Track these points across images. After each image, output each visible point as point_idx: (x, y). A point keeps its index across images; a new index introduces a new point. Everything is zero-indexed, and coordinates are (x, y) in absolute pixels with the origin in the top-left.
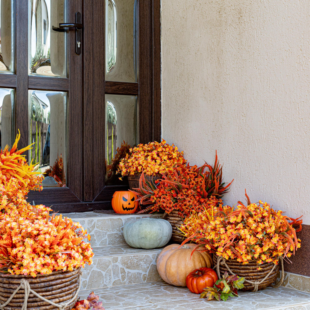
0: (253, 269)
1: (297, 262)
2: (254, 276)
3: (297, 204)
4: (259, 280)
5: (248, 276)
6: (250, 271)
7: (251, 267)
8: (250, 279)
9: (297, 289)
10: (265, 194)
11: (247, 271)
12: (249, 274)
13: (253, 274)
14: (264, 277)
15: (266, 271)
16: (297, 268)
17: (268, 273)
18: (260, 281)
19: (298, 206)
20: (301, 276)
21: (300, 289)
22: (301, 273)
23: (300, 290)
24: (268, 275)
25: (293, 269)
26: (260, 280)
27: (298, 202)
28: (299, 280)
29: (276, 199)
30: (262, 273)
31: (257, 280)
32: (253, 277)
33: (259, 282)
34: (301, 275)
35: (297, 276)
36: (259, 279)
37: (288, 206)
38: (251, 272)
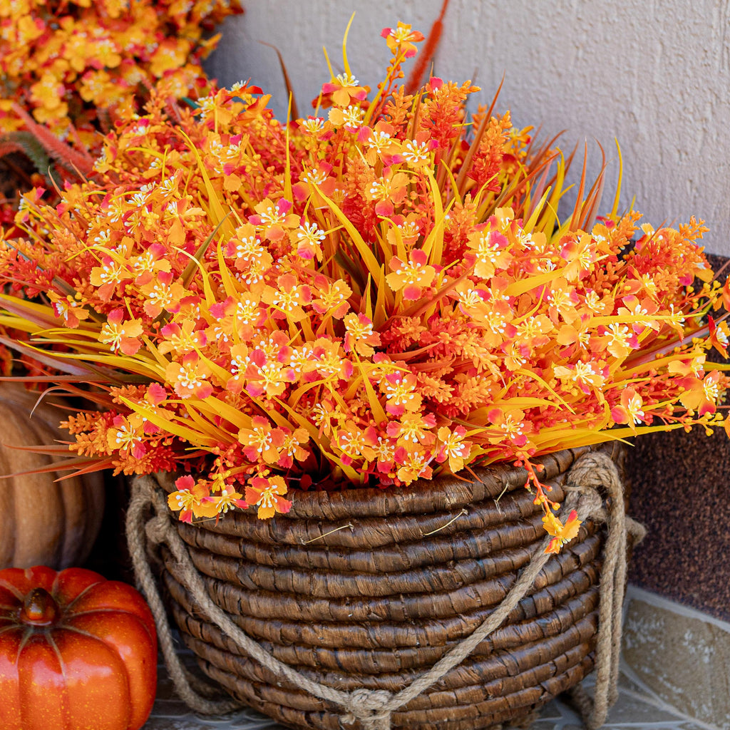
0: (337, 600)
1: (686, 522)
2: (349, 647)
3: (708, 114)
4: (387, 681)
5: (300, 642)
6: (313, 607)
7: (319, 581)
8: (322, 670)
9: (671, 702)
10: (490, 43)
11: (292, 608)
12: (309, 633)
13: (333, 631)
14: (429, 664)
15: (446, 617)
16: (680, 563)
17: (464, 637)
18: (394, 691)
19: (713, 131)
20: (704, 618)
21: (694, 705)
22: (707, 597)
23: (692, 713)
24: (464, 649)
25: (654, 561)
26: (396, 681)
27: (709, 97)
28: (693, 650)
29: (560, 75)
30: (410, 634)
31: (371, 681)
32: (342, 656)
33: (382, 696)
34: (703, 609)
35: (676, 617)
36: (392, 673)
37: (643, 129)
38: (322, 621)
